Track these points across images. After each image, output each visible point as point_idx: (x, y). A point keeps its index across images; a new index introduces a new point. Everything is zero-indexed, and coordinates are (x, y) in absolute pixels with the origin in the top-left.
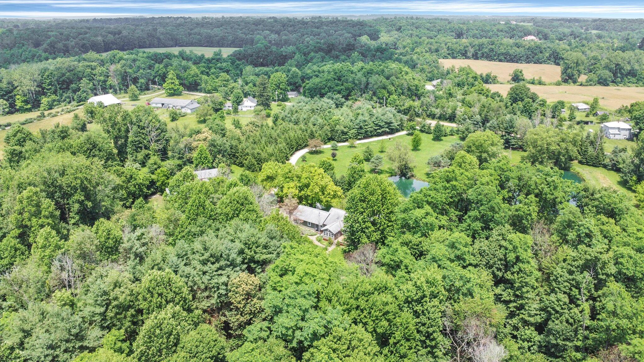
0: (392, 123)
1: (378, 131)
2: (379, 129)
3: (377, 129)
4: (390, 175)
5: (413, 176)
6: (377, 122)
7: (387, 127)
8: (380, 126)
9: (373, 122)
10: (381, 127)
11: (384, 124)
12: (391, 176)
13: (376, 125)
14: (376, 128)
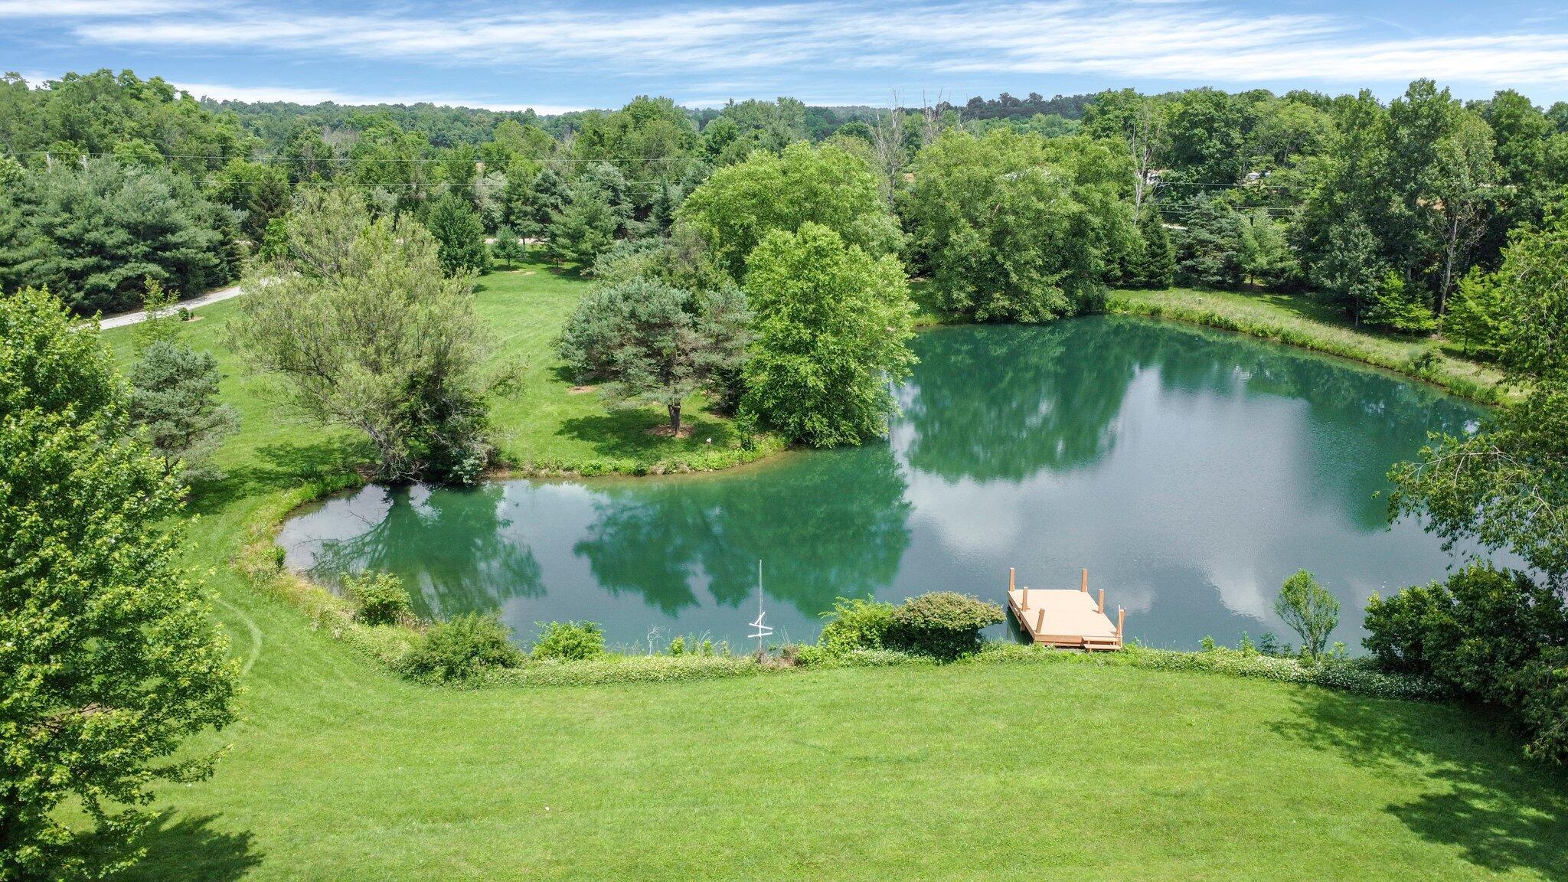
0: (174, 229)
1: (94, 279)
2: (99, 269)
3: (87, 271)
4: (309, 490)
5: (494, 462)
6: (74, 228)
7: (148, 258)
8: (98, 249)
9: (48, 230)
10: (111, 258)
11: (122, 235)
12: (323, 497)
13: (73, 244)
14: (78, 264)
